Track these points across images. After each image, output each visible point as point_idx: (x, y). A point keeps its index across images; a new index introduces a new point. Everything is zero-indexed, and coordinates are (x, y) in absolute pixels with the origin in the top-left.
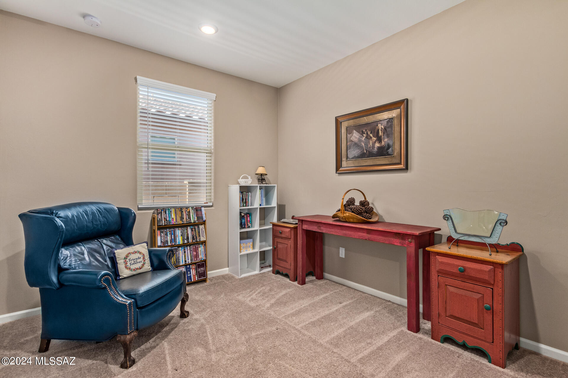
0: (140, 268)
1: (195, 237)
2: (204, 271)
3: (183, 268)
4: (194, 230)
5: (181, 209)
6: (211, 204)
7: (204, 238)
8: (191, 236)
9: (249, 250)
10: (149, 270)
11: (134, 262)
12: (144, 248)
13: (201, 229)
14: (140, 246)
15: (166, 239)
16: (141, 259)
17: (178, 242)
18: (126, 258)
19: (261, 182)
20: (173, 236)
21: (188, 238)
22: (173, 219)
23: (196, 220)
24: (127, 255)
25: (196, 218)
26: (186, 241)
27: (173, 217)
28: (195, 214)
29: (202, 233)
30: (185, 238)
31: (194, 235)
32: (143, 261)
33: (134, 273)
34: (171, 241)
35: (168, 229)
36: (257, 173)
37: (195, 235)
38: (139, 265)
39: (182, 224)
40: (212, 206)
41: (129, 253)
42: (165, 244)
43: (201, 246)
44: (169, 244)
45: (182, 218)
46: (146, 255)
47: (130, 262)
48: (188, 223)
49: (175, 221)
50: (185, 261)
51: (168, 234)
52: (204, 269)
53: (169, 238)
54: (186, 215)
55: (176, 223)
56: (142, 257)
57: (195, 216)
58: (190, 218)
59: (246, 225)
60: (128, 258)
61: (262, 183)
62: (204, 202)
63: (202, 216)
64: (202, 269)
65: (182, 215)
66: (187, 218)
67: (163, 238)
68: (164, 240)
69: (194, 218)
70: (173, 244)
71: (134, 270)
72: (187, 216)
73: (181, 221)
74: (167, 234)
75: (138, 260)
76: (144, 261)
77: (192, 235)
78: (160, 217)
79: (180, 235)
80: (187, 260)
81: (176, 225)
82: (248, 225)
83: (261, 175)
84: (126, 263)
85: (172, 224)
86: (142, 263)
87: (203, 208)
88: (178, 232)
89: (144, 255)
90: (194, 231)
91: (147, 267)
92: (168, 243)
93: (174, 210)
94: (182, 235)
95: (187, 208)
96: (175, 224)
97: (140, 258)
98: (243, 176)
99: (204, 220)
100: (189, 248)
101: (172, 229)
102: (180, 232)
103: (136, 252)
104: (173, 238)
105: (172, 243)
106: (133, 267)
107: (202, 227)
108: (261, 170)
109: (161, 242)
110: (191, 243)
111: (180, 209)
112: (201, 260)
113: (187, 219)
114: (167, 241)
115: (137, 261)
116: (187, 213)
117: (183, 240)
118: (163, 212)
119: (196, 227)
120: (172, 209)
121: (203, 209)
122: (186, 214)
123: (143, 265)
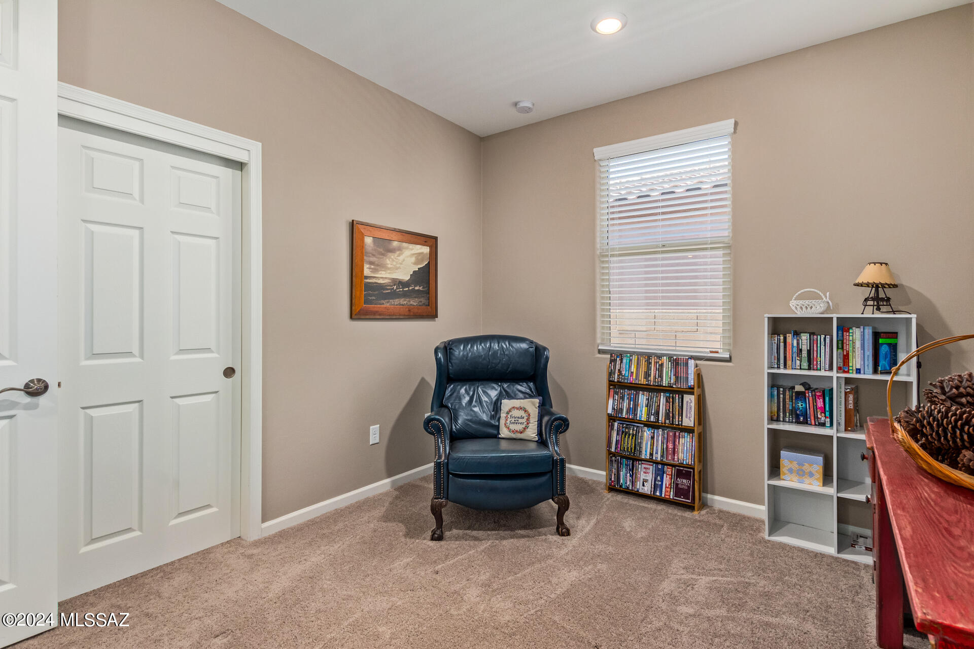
0: (521, 433)
1: (671, 415)
2: (689, 487)
3: (650, 465)
4: (671, 400)
5: (649, 356)
6: (727, 356)
7: (691, 421)
8: (664, 411)
9: (810, 484)
10: (533, 440)
11: (515, 421)
12: (534, 405)
13: (687, 402)
14: (529, 401)
15: (621, 405)
16: (524, 420)
17: (638, 415)
18: (508, 413)
19: (875, 307)
20: (632, 403)
21: (657, 413)
22: (632, 373)
23: (672, 381)
24: (511, 409)
25: (673, 378)
26: (652, 417)
27: (632, 371)
28: (672, 371)
29: (687, 411)
30: (653, 412)
31: (669, 410)
32: (526, 423)
33: (514, 436)
34: (628, 412)
35: (626, 390)
36: (860, 280)
37: (671, 410)
38: (519, 427)
39: (646, 385)
40: (729, 360)
41: (513, 407)
42: (619, 414)
43: (686, 435)
44: (624, 415)
45: (647, 375)
46: (533, 416)
47: (511, 419)
48: (656, 386)
49: (634, 377)
50: (651, 454)
51: (626, 398)
52: (690, 484)
53: (625, 404)
54: (655, 370)
55: (637, 382)
56: (526, 418)
57: (672, 375)
58: (661, 376)
59: (812, 418)
60: (511, 413)
61: (878, 309)
62: (708, 350)
63: (688, 377)
64: (684, 481)
65: (649, 368)
66: (657, 376)
67: (616, 403)
68: (617, 407)
69: (670, 378)
70: (631, 417)
71: (513, 431)
72: (657, 372)
73: (645, 380)
74: (622, 398)
75: (520, 421)
76: (528, 424)
77: (666, 410)
78: (612, 367)
79: (644, 405)
80: (654, 453)
81: (640, 386)
82: (816, 418)
83: (876, 286)
84: (507, 420)
85: (629, 382)
86: (524, 426)
87: (693, 361)
88: (643, 398)
89: (529, 415)
90: (671, 404)
91: (530, 433)
92: (622, 413)
93: (636, 359)
94: (647, 406)
95: (659, 357)
96: (633, 382)
97: (523, 418)
98: (802, 293)
99: (689, 384)
100: (661, 433)
101: (633, 391)
102: (645, 399)
103: (521, 408)
104: (631, 406)
105: (629, 415)
106: (513, 427)
107: (690, 399)
108: (871, 274)
109: (613, 409)
110: (662, 423)
111: (647, 357)
112: (683, 464)
113: (656, 378)
114: (622, 410)
115: (518, 421)
116: (657, 367)
117: (649, 414)
118: (618, 359)
119: (677, 396)
120: (634, 356)
121: (692, 363)
122: (655, 368)
123: (525, 429)
